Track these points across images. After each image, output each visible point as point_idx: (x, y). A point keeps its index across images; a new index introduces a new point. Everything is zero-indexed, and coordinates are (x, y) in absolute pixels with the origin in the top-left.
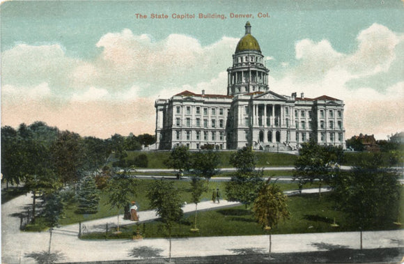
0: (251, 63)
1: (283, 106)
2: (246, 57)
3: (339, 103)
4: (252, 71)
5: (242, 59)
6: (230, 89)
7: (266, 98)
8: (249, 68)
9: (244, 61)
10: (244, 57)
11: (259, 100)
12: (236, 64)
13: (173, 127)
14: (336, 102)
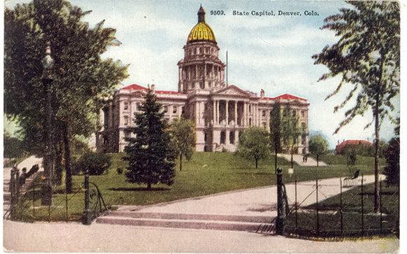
0: (206, 56)
1: (247, 103)
2: (200, 49)
3: (303, 102)
4: (207, 64)
5: (195, 50)
6: (182, 85)
7: (228, 93)
8: (204, 61)
9: (198, 52)
10: (198, 49)
11: (219, 96)
12: (188, 57)
13: (120, 127)
14: (300, 101)
